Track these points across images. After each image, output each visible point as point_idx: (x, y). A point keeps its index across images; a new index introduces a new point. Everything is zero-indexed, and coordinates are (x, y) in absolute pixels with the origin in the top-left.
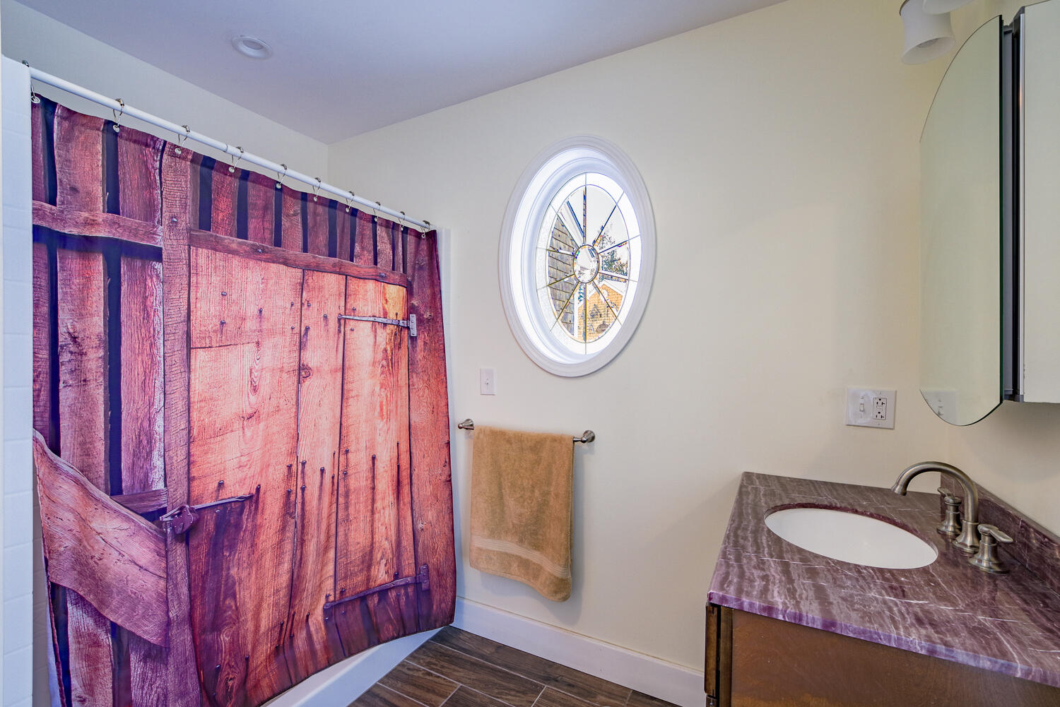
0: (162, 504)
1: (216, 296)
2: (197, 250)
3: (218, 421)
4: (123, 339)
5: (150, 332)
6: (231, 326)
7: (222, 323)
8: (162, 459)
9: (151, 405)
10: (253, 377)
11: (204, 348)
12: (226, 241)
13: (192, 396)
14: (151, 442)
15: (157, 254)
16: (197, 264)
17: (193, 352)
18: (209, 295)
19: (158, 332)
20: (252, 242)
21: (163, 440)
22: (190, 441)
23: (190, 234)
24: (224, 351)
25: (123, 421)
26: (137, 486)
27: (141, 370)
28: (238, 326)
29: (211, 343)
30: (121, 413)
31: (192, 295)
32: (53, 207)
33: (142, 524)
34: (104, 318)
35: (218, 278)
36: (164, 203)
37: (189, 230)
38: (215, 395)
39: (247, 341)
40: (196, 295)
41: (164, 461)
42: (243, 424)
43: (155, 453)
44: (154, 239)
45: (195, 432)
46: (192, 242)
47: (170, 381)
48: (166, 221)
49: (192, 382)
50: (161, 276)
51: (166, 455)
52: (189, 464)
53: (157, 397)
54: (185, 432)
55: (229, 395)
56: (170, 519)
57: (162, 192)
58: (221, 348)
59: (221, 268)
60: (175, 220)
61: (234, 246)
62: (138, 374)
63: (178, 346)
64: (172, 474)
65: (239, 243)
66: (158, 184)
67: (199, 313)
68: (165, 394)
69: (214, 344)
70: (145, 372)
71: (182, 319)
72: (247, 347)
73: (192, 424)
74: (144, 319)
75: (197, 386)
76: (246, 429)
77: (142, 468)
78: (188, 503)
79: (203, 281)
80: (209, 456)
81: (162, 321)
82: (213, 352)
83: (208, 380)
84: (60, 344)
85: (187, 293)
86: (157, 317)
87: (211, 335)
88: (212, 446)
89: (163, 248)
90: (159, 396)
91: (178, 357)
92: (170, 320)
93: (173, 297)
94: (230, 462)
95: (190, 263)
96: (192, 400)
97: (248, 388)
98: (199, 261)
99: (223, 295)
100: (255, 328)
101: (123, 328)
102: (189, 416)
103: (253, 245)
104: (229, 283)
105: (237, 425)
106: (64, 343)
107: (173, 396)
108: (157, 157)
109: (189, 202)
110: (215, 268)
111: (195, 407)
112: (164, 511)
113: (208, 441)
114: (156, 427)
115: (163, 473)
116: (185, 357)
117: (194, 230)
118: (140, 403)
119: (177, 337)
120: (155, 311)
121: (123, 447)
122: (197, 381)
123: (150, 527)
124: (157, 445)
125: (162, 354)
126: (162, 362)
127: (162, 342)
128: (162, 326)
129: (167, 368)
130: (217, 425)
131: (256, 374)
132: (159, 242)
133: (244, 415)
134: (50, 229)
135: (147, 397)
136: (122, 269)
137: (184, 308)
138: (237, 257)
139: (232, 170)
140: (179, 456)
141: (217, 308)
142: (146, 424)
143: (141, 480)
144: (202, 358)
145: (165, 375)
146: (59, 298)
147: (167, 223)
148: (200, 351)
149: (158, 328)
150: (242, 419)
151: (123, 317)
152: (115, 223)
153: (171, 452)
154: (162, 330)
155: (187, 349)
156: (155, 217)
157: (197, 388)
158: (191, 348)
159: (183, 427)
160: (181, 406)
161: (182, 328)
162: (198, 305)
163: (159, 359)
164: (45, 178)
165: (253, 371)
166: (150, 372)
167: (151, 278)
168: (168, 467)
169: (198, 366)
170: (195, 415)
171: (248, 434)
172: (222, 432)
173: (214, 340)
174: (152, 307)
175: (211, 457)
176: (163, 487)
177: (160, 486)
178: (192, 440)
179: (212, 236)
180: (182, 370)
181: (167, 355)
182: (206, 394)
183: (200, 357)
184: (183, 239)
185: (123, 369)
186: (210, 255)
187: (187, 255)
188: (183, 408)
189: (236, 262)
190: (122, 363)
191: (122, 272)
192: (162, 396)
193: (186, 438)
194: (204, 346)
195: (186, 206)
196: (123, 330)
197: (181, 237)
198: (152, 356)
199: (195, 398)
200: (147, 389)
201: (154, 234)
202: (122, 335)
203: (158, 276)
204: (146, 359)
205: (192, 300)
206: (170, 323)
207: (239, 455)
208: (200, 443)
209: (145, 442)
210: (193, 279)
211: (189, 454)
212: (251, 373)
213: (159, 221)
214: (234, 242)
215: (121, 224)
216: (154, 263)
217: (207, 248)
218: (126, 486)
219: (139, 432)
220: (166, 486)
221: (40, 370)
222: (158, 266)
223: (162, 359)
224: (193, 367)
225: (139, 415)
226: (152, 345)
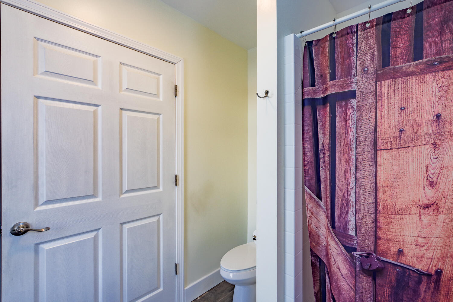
0: (354, 245)
1: (396, 111)
2: (381, 83)
3: (398, 204)
4: (337, 146)
5: (348, 141)
6: (408, 132)
7: (401, 131)
8: (354, 218)
9: (348, 184)
10: (429, 173)
11: (387, 149)
12: (404, 68)
13: (378, 182)
14: (348, 206)
15: (353, 94)
16: (381, 92)
17: (379, 152)
18: (390, 112)
19: (352, 141)
20: (427, 59)
21: (354, 206)
22: (377, 212)
23: (377, 74)
24: (402, 151)
25: (336, 190)
26: (342, 228)
27: (345, 163)
28: (415, 131)
29: (391, 146)
30: (336, 186)
31: (379, 114)
32: (314, 88)
33: (343, 251)
34: (330, 136)
35: (397, 98)
36: (358, 63)
37: (376, 72)
38: (395, 184)
39: (423, 143)
40: (381, 114)
41: (356, 219)
42: (420, 212)
43: (350, 213)
44: (351, 86)
45: (381, 207)
46: (379, 78)
47: (361, 171)
48: (359, 73)
49: (378, 173)
50: (355, 107)
51: (357, 216)
52: (376, 227)
53: (352, 180)
54: (373, 205)
55: (407, 186)
56: (358, 256)
57: (357, 56)
58: (400, 150)
59: (400, 89)
60: (366, 69)
61: (411, 69)
62: (343, 165)
63: (368, 149)
64: (361, 229)
65: (416, 65)
66: (355, 53)
67: (383, 126)
68: (356, 178)
69: (394, 147)
70: (346, 164)
71: (371, 131)
72: (423, 148)
73: (378, 201)
74: (345, 134)
75: (382, 176)
76: (422, 216)
77: (344, 219)
78: (375, 252)
79: (385, 103)
80: (391, 227)
81: (355, 134)
82: (393, 153)
83: (390, 172)
84: (319, 149)
85: (374, 113)
86: (352, 132)
87: (392, 140)
88: (393, 220)
89: (357, 90)
90: (353, 179)
91: (368, 155)
92: (362, 133)
93: (364, 118)
94: (408, 238)
95: (376, 93)
96: (378, 185)
97: (424, 182)
98: (383, 90)
99: (401, 110)
100: (430, 132)
101: (337, 140)
102: (376, 195)
103: (428, 61)
104: (407, 100)
105: (415, 210)
106: (321, 149)
107: (361, 180)
108: (354, 37)
109: (376, 53)
110: (394, 91)
111: (380, 190)
112: (355, 250)
113: (390, 216)
114: (351, 197)
115: (354, 226)
116: (373, 156)
117: (379, 71)
118: (344, 182)
119: (366, 143)
120: (351, 129)
121: (336, 204)
122: (382, 172)
123: (347, 255)
124: (351, 208)
125: (355, 154)
126: (355, 159)
127: (354, 146)
128: (355, 137)
129: (358, 163)
130: (397, 207)
131: (433, 171)
132: (354, 87)
133: (421, 204)
134: (312, 98)
135: (347, 179)
136: (337, 108)
137: (373, 124)
138: (414, 77)
139: (409, 11)
140: (369, 220)
141: (397, 120)
142: (346, 194)
143: (343, 226)
144: (385, 157)
145: (356, 167)
146: (319, 129)
147: (360, 73)
148: (384, 152)
149: (352, 139)
150: (419, 207)
151: (337, 134)
152: (333, 85)
153: (360, 215)
154: (355, 139)
155: (374, 150)
156: (351, 73)
157: (382, 177)
158: (377, 150)
159: (371, 201)
160: (369, 187)
161: (370, 138)
162: (383, 121)
163: (352, 157)
164: (309, 77)
165: (429, 168)
166: (348, 164)
167: (349, 110)
168: (358, 224)
169: (382, 162)
170: (380, 195)
171: (425, 220)
172: (402, 212)
173: (394, 143)
174: (349, 127)
175: (393, 228)
176: (354, 235)
177: (353, 233)
178: (378, 212)
179: (390, 69)
180: (371, 164)
181: (358, 155)
182: (388, 183)
183: (383, 156)
184: (372, 79)
185: (337, 162)
186: (389, 83)
187: (374, 89)
188: (371, 189)
189: (412, 81)
190: (336, 159)
191: (337, 110)
192: (354, 179)
193: (374, 209)
194: (386, 148)
195: (374, 57)
196: (337, 141)
197: (371, 79)
198: (349, 155)
199: (380, 184)
200: (347, 174)
201: (351, 83)
202: (337, 144)
203: (352, 107)
204: (346, 156)
205: (379, 118)
206: (361, 135)
207: (416, 235)
208: (385, 215)
209: (345, 205)
210: (379, 104)
211: (376, 221)
212: (427, 170)
213: (354, 74)
214: (411, 66)
215: (337, 84)
216: (351, 100)
217: (387, 79)
218: (337, 226)
219: (343, 198)
220: (356, 235)
221: (308, 161)
222: (353, 101)
223: (355, 157)
224: (379, 163)
225: (343, 188)
226: (349, 149)
